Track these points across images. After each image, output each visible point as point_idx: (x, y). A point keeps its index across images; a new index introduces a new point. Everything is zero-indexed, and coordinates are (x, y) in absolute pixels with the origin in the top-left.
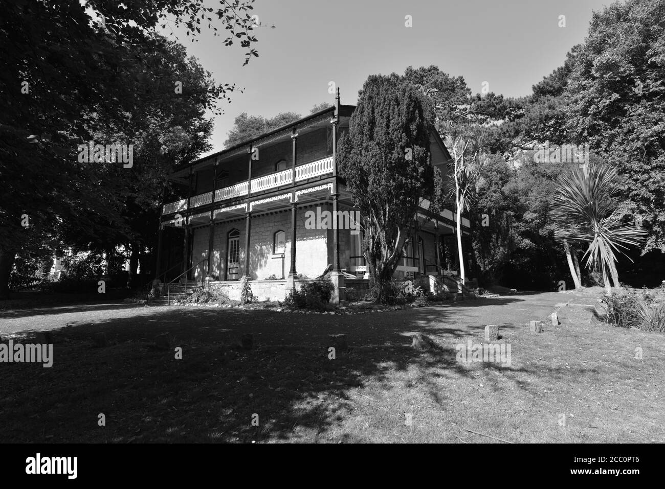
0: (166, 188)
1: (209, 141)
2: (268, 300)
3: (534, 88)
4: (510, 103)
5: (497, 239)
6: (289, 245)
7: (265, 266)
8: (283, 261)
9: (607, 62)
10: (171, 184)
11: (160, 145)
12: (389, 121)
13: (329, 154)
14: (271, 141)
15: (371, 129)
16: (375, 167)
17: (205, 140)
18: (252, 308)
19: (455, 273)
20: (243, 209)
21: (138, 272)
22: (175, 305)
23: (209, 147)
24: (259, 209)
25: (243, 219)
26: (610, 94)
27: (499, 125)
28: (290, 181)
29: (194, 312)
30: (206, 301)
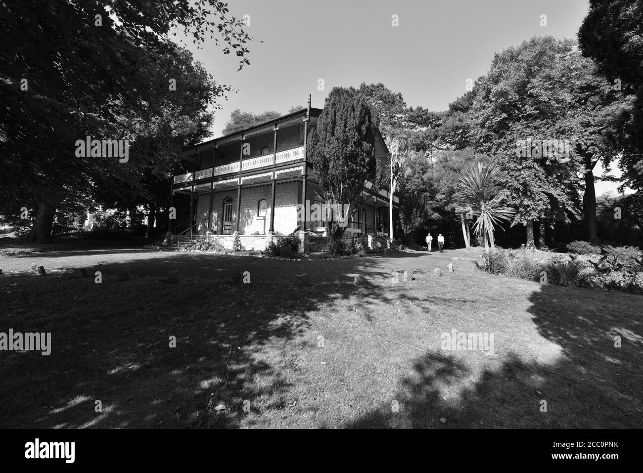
0: (176, 163)
1: (210, 129)
2: (253, 250)
3: (450, 105)
4: (433, 115)
5: (416, 212)
6: (269, 210)
7: (251, 224)
8: (265, 222)
9: (501, 91)
10: (180, 160)
11: (171, 130)
12: (346, 123)
13: (302, 144)
14: (258, 132)
15: (333, 128)
16: (335, 156)
17: (208, 129)
18: (241, 255)
19: (387, 234)
20: (236, 182)
21: (155, 226)
22: (183, 251)
23: (211, 134)
24: (248, 183)
25: (235, 190)
26: (500, 114)
27: (424, 131)
28: (271, 163)
29: (198, 256)
30: (207, 249)
